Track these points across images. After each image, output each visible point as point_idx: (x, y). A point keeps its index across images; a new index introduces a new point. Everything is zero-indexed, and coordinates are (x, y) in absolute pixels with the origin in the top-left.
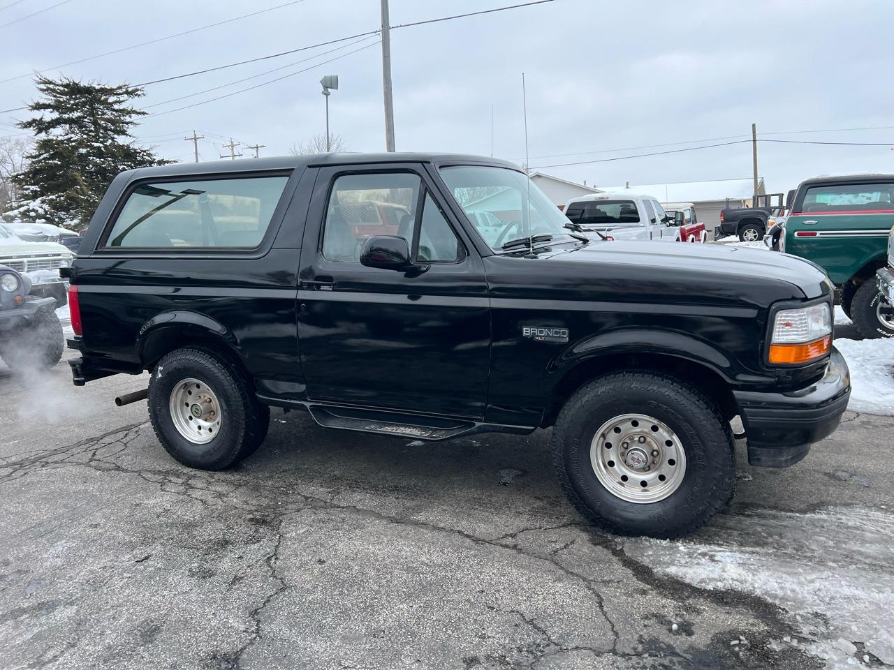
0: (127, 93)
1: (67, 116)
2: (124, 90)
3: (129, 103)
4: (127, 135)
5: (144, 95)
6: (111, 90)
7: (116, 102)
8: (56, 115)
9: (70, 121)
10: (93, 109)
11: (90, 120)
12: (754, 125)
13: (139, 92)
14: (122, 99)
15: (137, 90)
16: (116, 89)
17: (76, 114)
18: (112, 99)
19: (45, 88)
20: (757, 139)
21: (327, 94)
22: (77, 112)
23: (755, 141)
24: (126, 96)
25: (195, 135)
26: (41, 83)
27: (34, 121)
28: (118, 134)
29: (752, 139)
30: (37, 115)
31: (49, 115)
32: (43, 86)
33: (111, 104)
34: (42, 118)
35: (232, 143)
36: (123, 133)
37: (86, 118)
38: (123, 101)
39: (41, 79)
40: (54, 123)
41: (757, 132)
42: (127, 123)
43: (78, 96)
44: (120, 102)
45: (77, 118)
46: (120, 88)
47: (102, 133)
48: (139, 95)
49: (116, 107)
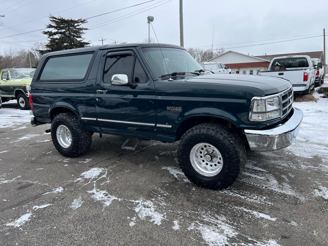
0: (82, 22)
1: (60, 31)
2: (80, 21)
3: (82, 26)
4: (81, 38)
5: (87, 22)
6: (76, 21)
7: (77, 26)
8: (56, 31)
9: (61, 33)
10: (69, 29)
11: (68, 33)
12: (324, 29)
13: (85, 21)
14: (79, 24)
15: (85, 20)
16: (77, 21)
17: (63, 31)
18: (76, 25)
19: (52, 20)
20: (325, 35)
21: (149, 23)
22: (64, 30)
23: (324, 36)
24: (81, 23)
25: (102, 39)
26: (51, 18)
27: (48, 32)
28: (78, 38)
29: (323, 35)
30: (50, 30)
31: (54, 30)
32: (52, 19)
33: (76, 26)
34: (51, 31)
35: (115, 41)
36: (80, 37)
37: (67, 32)
38: (80, 25)
39: (51, 16)
40: (55, 34)
41: (325, 32)
42: (81, 33)
43: (64, 24)
44: (79, 25)
45: (63, 32)
46: (79, 20)
47: (72, 38)
48: (85, 22)
49: (77, 27)
